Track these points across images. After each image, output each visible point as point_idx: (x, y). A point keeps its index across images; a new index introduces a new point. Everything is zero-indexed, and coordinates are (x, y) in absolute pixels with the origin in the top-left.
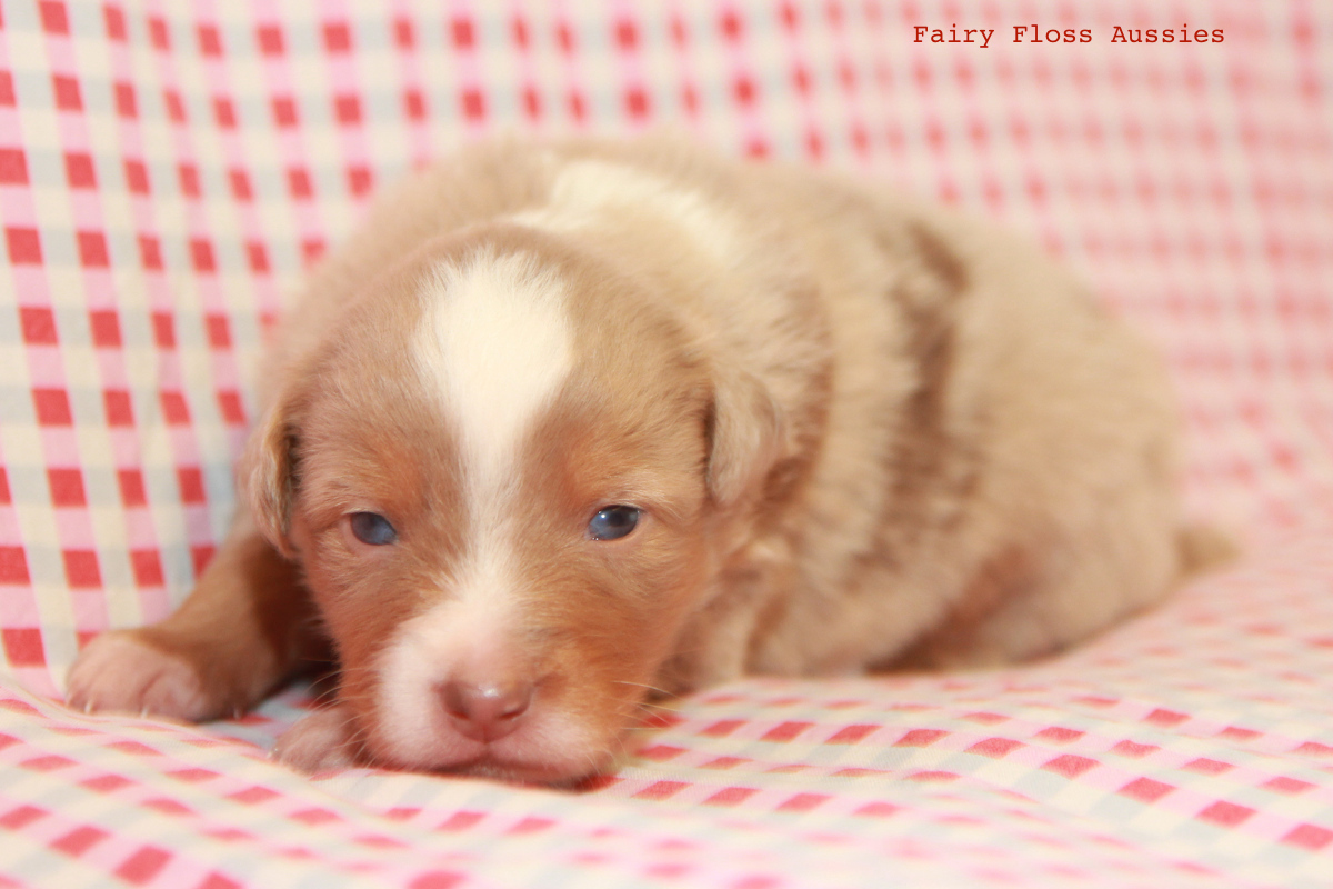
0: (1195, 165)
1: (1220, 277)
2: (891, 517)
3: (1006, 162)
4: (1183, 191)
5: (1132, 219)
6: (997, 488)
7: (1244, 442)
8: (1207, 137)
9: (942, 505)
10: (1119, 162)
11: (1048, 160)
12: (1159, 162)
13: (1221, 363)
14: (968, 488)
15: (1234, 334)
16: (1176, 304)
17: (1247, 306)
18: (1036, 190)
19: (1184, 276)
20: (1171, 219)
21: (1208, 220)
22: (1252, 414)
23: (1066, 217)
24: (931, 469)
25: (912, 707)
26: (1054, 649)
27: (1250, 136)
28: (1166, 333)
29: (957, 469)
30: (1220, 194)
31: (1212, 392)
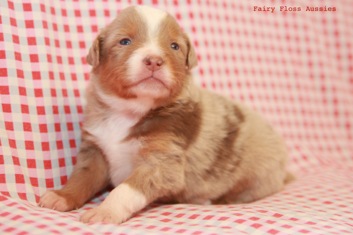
0: (286, 93)
1: (292, 118)
2: (215, 164)
3: (245, 91)
4: (284, 98)
5: (273, 104)
6: (243, 165)
7: (296, 154)
8: (289, 87)
9: (231, 166)
10: (270, 92)
11: (254, 91)
12: (278, 92)
13: (292, 136)
14: (237, 164)
15: (294, 130)
16: (282, 123)
17: (297, 124)
18: (251, 97)
19: (284, 117)
20: (281, 104)
21: (289, 105)
22: (298, 148)
23: (258, 103)
24: (228, 156)
25: (222, 212)
26: (254, 200)
27: (298, 87)
28: (279, 130)
29: (235, 159)
30: (292, 99)
31: (290, 143)
